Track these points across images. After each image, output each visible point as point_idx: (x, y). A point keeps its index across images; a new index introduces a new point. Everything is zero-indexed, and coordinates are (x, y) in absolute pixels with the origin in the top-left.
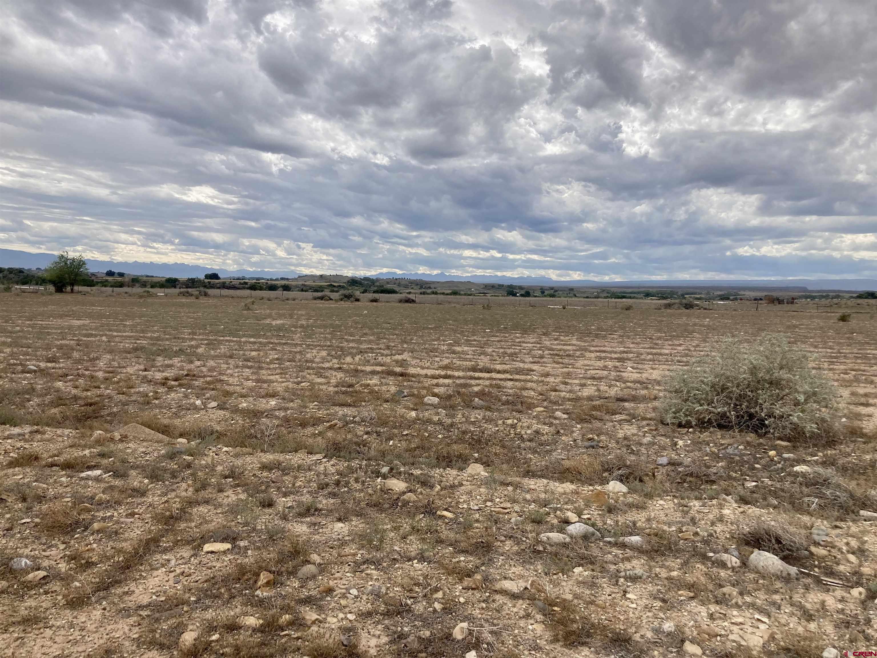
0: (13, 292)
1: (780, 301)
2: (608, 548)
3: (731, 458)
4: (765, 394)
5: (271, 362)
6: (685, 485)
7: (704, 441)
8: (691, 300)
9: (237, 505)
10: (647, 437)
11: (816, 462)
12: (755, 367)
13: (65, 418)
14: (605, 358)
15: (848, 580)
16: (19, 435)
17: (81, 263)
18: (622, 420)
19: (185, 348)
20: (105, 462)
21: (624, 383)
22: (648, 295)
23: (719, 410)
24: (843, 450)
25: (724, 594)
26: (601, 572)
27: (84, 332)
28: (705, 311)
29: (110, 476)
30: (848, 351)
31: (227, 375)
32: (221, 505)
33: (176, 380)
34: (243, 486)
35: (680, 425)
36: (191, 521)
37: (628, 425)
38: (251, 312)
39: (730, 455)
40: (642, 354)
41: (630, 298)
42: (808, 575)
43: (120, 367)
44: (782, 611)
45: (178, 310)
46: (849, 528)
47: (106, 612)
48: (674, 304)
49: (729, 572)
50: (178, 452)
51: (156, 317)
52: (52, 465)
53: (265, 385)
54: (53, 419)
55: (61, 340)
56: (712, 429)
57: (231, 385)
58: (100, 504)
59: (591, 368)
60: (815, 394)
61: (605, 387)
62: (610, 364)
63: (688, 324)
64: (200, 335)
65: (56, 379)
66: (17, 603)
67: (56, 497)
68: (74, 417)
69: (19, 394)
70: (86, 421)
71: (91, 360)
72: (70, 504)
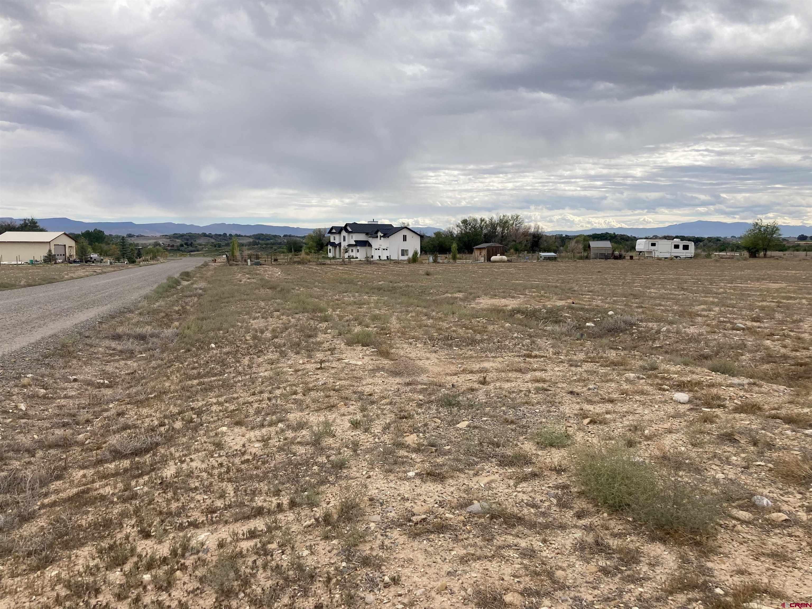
0: (713, 259)
13: (778, 375)
16: (739, 385)
17: (774, 229)
27: (783, 294)
52: (775, 417)
54: (766, 374)
55: (761, 301)
65: (764, 338)
66: (764, 537)
67: (786, 448)
68: (786, 375)
69: (732, 348)
70: (798, 380)
71: (794, 322)
72: (800, 458)
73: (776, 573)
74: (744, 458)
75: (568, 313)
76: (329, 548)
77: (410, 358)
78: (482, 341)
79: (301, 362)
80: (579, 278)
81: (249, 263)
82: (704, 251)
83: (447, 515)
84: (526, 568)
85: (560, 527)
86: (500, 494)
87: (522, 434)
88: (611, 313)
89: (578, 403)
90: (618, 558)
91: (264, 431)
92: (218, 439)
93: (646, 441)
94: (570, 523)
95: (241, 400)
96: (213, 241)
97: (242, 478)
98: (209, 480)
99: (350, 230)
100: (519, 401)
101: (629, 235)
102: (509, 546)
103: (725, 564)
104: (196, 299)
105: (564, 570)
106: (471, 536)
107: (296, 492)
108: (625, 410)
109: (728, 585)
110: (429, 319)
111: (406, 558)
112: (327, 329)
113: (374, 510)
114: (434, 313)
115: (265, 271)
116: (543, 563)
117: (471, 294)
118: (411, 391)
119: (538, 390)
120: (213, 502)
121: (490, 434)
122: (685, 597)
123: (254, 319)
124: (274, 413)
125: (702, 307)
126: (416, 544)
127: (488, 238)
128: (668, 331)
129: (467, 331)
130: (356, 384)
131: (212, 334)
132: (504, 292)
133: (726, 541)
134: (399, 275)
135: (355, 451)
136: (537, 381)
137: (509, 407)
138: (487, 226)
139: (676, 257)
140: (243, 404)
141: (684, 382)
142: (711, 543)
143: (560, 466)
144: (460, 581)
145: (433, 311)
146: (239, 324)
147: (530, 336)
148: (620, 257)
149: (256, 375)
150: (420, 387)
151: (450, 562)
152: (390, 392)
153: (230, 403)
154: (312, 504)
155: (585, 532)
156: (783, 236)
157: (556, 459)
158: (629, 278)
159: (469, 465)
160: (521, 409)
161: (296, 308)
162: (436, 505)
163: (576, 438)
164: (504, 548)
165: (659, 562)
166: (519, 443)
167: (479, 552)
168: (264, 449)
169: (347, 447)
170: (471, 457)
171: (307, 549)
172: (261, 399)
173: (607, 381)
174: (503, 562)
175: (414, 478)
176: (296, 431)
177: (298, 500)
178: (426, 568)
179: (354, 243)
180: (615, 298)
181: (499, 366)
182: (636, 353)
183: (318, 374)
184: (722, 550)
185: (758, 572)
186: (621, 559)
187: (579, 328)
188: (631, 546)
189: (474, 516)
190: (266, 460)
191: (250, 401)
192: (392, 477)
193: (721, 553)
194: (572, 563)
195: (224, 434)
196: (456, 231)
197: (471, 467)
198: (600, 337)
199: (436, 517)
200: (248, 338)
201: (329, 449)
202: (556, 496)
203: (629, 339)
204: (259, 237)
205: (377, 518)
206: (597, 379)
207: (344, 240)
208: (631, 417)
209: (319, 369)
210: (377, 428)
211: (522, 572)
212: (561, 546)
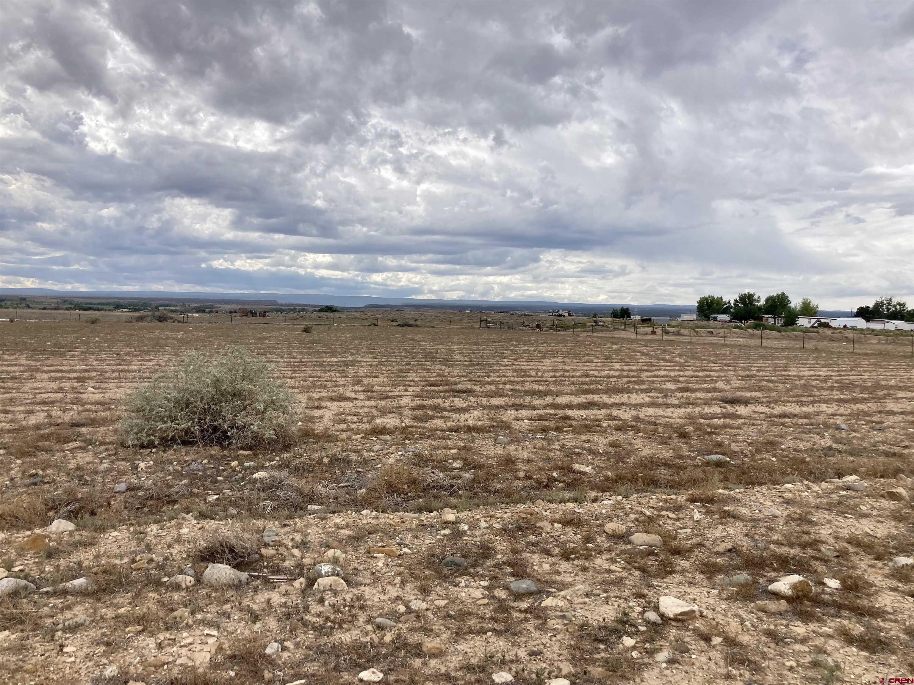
1: (253, 314)
2: (45, 600)
3: (194, 474)
4: (228, 406)
6: (146, 510)
7: (168, 460)
8: (165, 312)
10: (105, 463)
11: (273, 467)
12: (218, 380)
14: (61, 378)
15: (291, 574)
18: (75, 448)
21: (83, 405)
22: (118, 306)
23: (183, 426)
24: (297, 451)
25: (175, 618)
26: (33, 630)
28: (180, 324)
30: (308, 360)
35: (142, 447)
37: (83, 453)
39: (194, 471)
40: (106, 372)
41: (98, 309)
42: (257, 577)
44: (232, 620)
46: (295, 524)
48: (146, 316)
49: (183, 594)
56: (175, 447)
59: (43, 391)
60: (273, 402)
61: (58, 413)
62: (67, 385)
63: (161, 338)
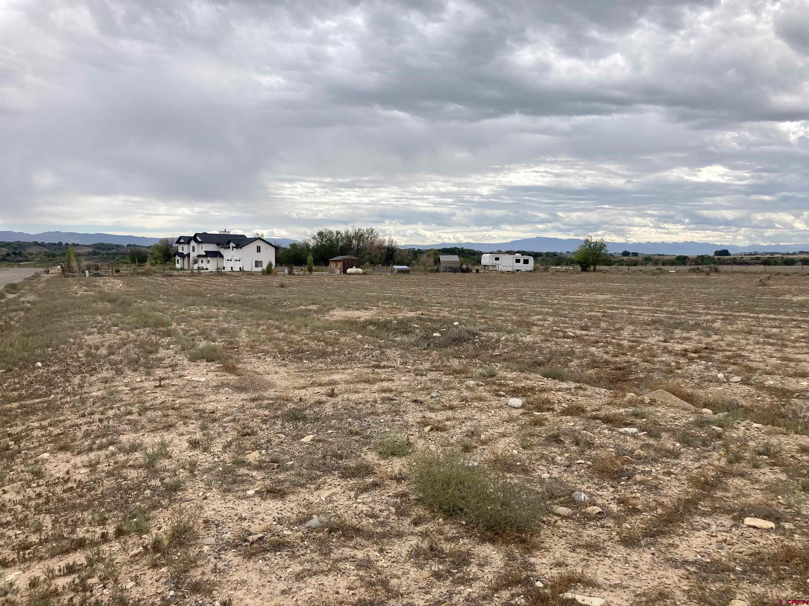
0: (550, 272)
5: (796, 340)
9: (777, 485)
13: (600, 379)
16: (567, 389)
17: (602, 245)
19: (701, 322)
20: (638, 421)
27: (607, 305)
29: (644, 435)
31: (747, 350)
32: (757, 481)
33: (695, 352)
34: (780, 466)
36: (727, 490)
38: (766, 287)
43: (642, 338)
45: (690, 286)
47: (655, 557)
50: (706, 421)
51: (669, 292)
52: (595, 418)
53: (792, 364)
54: (590, 378)
55: (590, 311)
57: (752, 361)
58: (638, 459)
64: (714, 309)
65: (590, 345)
66: (580, 530)
67: (602, 446)
68: (607, 378)
69: (562, 355)
70: (617, 383)
71: (616, 330)
72: (614, 454)
73: (590, 562)
74: (567, 457)
75: (417, 324)
76: (157, 577)
77: (257, 373)
78: (333, 353)
79: (138, 380)
80: (429, 290)
81: (87, 274)
82: (542, 265)
83: (285, 532)
84: (362, 579)
85: (397, 535)
86: (340, 507)
87: (365, 444)
88: (456, 323)
89: (421, 411)
90: (450, 562)
91: (92, 455)
92: (38, 466)
93: (482, 445)
94: (407, 531)
95: (68, 423)
96: (46, 250)
97: (63, 508)
98: (25, 513)
99: (200, 240)
100: (365, 411)
101: (476, 250)
102: (346, 559)
103: (545, 558)
104: (23, 314)
105: (399, 578)
106: (309, 552)
107: (124, 519)
108: (464, 416)
109: (547, 578)
110: (280, 331)
111: (239, 580)
112: (169, 344)
113: (208, 532)
114: (286, 326)
115: (105, 283)
116: (379, 573)
117: (325, 306)
118: (256, 407)
119: (384, 400)
120: (26, 537)
121: (335, 447)
122: (509, 593)
123: (90, 334)
124: (104, 436)
125: (539, 317)
126: (251, 564)
127: (345, 250)
128: (507, 340)
129: (320, 343)
130: (197, 402)
131: (39, 352)
132: (357, 304)
133: (548, 537)
134: (251, 287)
135: (192, 472)
136: (384, 391)
137: (356, 418)
138: (343, 239)
139: (518, 271)
140: (70, 427)
141: (518, 388)
142: (535, 540)
143: (401, 475)
144: (295, 599)
145: (286, 324)
146: (72, 340)
147: (380, 347)
148: (468, 271)
149: (87, 395)
150: (266, 402)
151: (285, 580)
152: (234, 409)
153: (54, 427)
154: (141, 531)
155: (421, 539)
156: (609, 252)
157: (397, 468)
158: (474, 290)
159: (311, 479)
160: (367, 419)
161: (137, 322)
162: (275, 523)
163: (417, 446)
164: (341, 561)
165: (487, 562)
166: (362, 454)
167: (315, 568)
168: (91, 475)
169: (184, 468)
170: (314, 471)
171: (132, 581)
172: (91, 420)
173: (449, 389)
174: (339, 576)
175: (253, 496)
176: (128, 454)
177: (125, 528)
178: (261, 588)
179: (204, 254)
180: (460, 310)
181: (348, 377)
182: (477, 361)
183: (156, 392)
184: (542, 545)
185: (574, 563)
186: (453, 562)
187: (427, 338)
188: (463, 549)
189: (312, 531)
190: (92, 486)
191: (78, 423)
192: (230, 496)
193: (542, 548)
194: (406, 571)
195: (44, 461)
196: (312, 243)
197: (313, 482)
198: (446, 346)
199: (273, 535)
200: (80, 355)
201: (164, 471)
202: (394, 505)
203: (471, 348)
204: (99, 246)
205: (212, 540)
206: (440, 387)
207: (194, 250)
208: (469, 423)
209: (158, 387)
210: (217, 448)
211: (358, 584)
212: (397, 555)
